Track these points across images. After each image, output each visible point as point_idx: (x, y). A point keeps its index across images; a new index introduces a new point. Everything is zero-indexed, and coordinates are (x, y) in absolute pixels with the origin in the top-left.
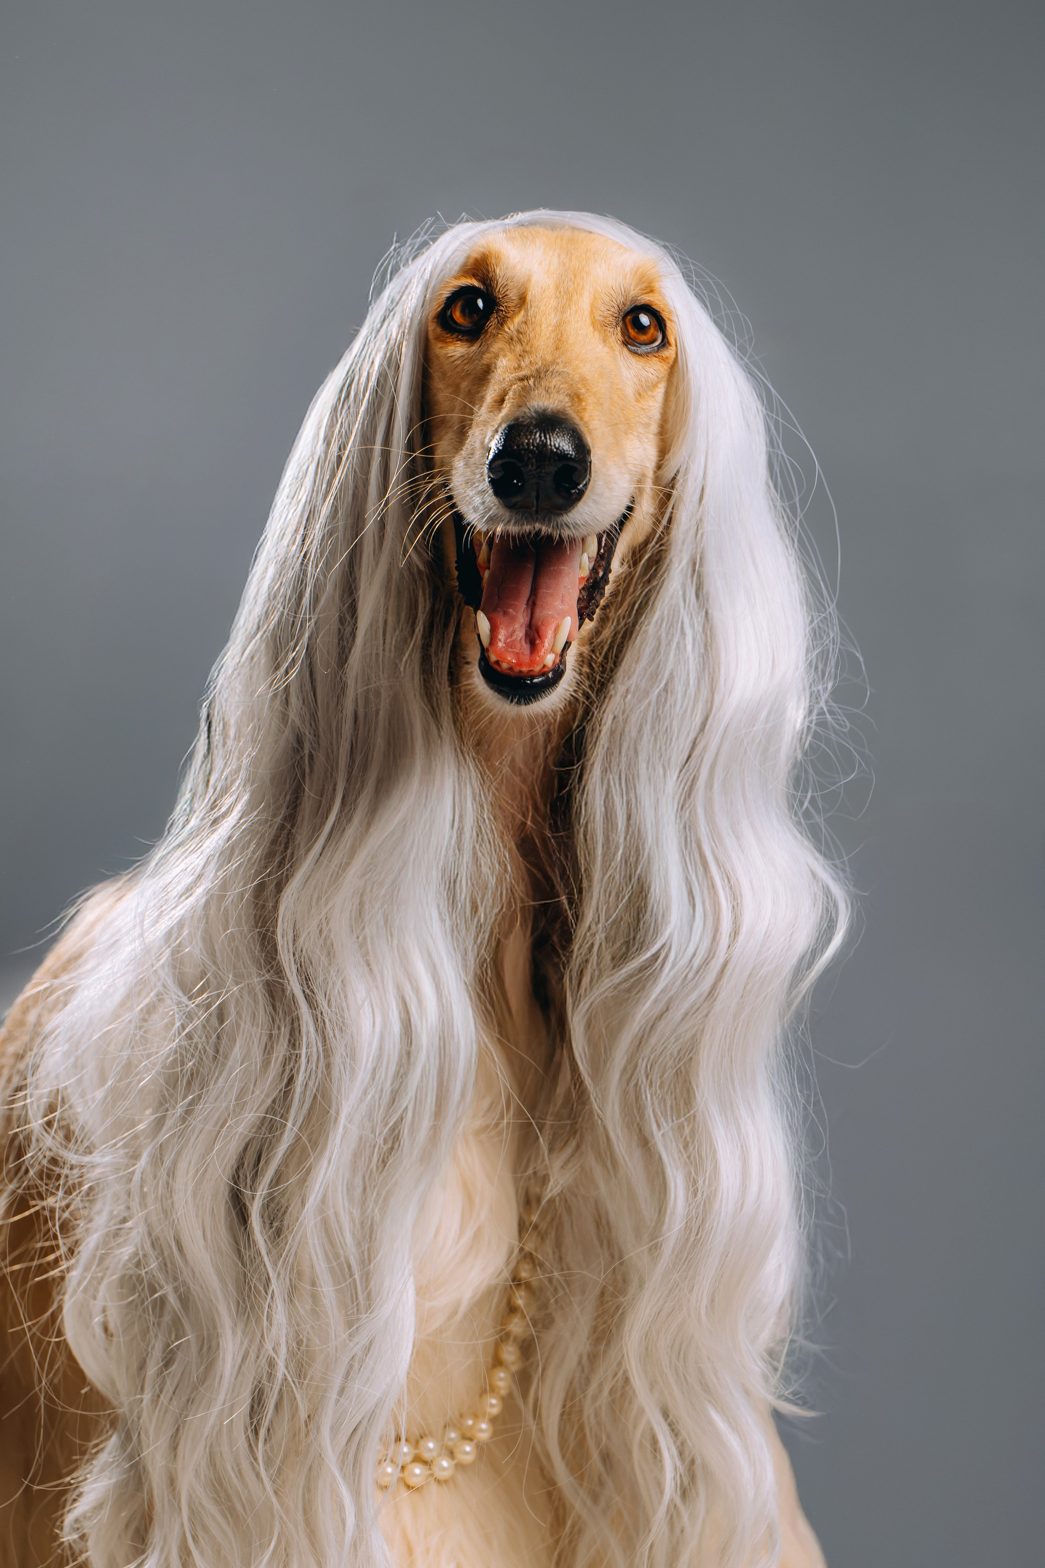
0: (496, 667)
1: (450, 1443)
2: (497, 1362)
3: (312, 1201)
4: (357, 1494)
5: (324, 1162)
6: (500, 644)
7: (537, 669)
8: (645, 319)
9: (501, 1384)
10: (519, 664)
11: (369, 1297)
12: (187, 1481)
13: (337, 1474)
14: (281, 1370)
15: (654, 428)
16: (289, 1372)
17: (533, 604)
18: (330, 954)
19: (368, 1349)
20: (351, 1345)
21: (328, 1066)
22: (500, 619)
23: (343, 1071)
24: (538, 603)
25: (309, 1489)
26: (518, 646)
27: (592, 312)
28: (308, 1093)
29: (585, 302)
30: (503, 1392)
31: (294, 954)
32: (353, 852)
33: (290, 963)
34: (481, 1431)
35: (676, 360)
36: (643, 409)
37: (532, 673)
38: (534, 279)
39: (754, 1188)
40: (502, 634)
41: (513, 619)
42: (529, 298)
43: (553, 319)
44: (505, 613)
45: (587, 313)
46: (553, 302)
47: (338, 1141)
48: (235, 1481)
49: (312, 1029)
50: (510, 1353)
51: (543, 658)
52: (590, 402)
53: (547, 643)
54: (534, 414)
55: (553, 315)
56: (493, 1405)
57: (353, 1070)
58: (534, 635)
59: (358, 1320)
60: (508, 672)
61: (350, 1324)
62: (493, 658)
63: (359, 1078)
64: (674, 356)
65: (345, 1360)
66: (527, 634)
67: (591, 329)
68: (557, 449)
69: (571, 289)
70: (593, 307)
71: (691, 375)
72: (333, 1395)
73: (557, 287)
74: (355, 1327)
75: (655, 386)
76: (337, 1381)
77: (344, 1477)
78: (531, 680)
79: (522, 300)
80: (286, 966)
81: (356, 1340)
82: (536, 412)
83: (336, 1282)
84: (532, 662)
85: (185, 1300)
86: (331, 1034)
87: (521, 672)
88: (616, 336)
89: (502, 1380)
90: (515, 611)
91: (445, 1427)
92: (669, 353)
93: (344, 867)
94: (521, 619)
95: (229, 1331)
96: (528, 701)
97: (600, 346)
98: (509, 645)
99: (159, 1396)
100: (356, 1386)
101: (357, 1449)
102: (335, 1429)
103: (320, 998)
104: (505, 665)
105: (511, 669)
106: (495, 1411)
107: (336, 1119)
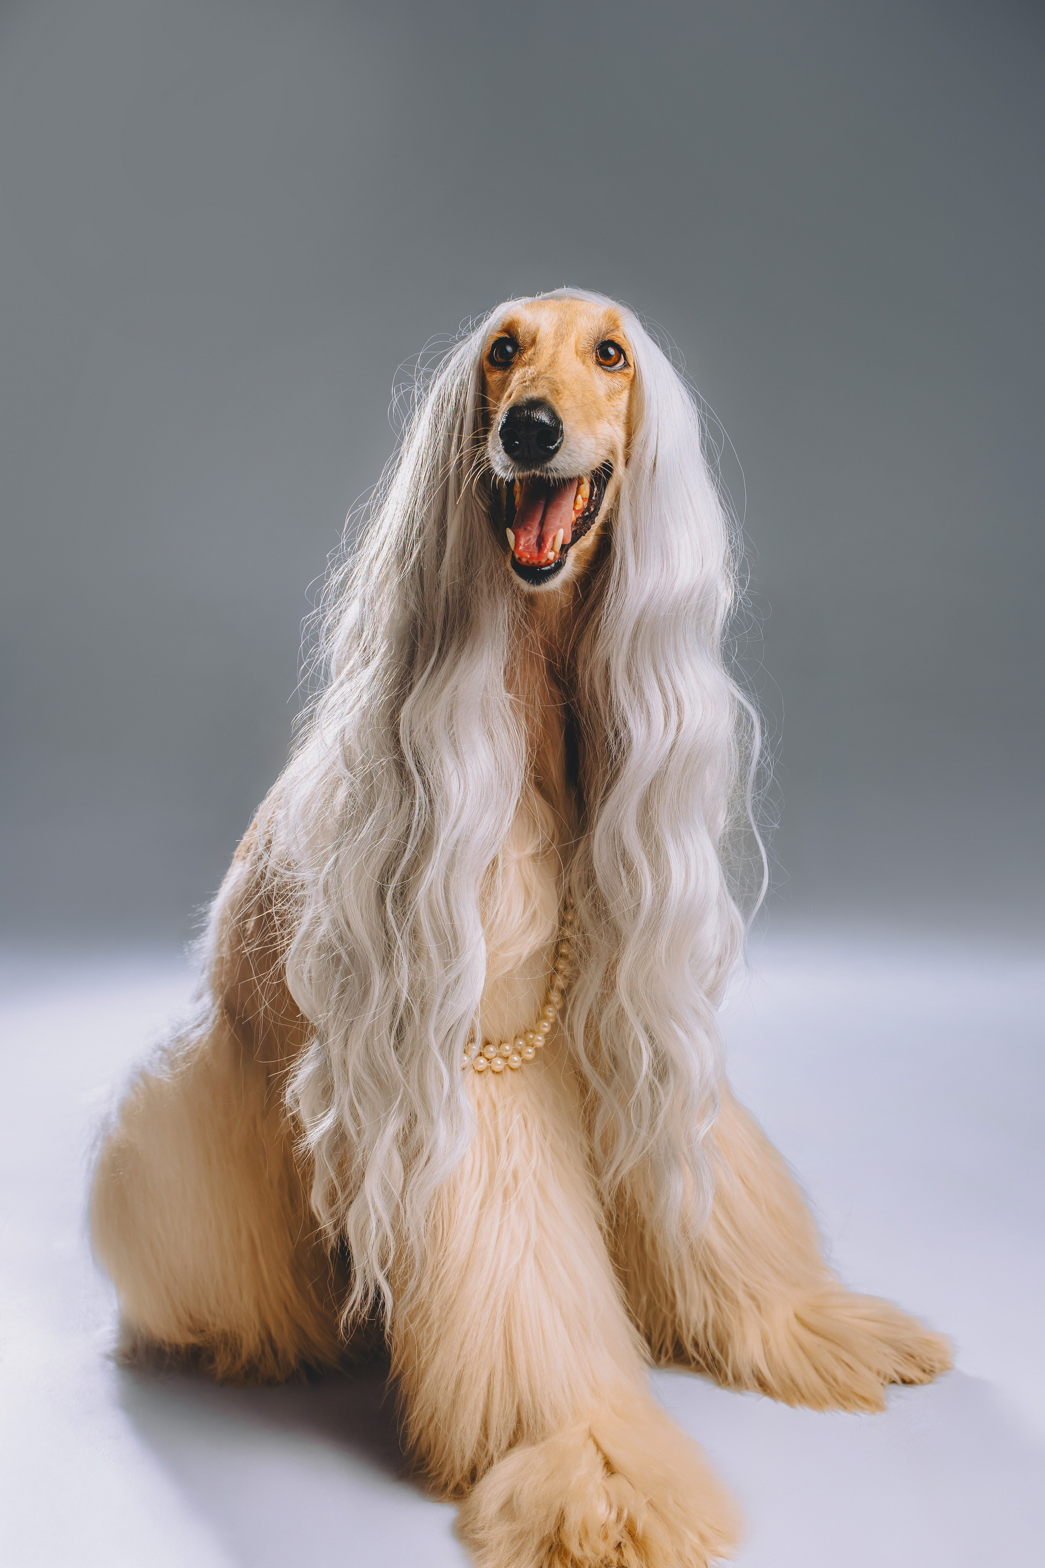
0: (518, 561)
1: (519, 1048)
2: (547, 1002)
3: (423, 890)
4: (451, 1069)
5: (430, 867)
6: (521, 548)
7: (543, 561)
8: (612, 351)
9: (550, 1014)
10: (531, 558)
11: (457, 950)
12: (353, 1061)
13: (439, 1057)
14: (404, 995)
15: (623, 418)
16: (409, 996)
17: (542, 524)
18: (432, 742)
19: (457, 981)
20: (446, 978)
21: (432, 812)
22: (521, 532)
23: (441, 813)
24: (546, 522)
25: (421, 1067)
26: (532, 548)
27: (576, 346)
28: (420, 828)
29: (572, 340)
30: (551, 1020)
31: (410, 744)
32: (445, 681)
33: (408, 750)
34: (538, 1040)
35: (634, 376)
36: (613, 406)
37: (540, 564)
38: (542, 329)
39: (692, 884)
40: (522, 541)
41: (530, 532)
42: (537, 340)
43: (551, 351)
44: (525, 529)
45: (573, 346)
46: (552, 342)
47: (438, 855)
48: (382, 1064)
49: (422, 790)
50: (555, 997)
51: (546, 555)
52: (566, 393)
53: (549, 545)
54: (526, 401)
55: (551, 348)
56: (546, 1027)
57: (447, 813)
58: (541, 541)
59: (451, 962)
60: (526, 564)
61: (445, 965)
62: (517, 556)
63: (451, 818)
64: (633, 373)
65: (443, 987)
66: (537, 541)
67: (575, 355)
68: (538, 419)
69: (564, 333)
70: (577, 343)
71: (644, 386)
72: (436, 1008)
73: (556, 333)
74: (449, 966)
75: (620, 392)
76: (439, 1000)
77: (443, 1059)
78: (540, 569)
79: (534, 342)
80: (405, 752)
81: (449, 975)
82: (527, 399)
83: (437, 942)
84: (539, 557)
85: (352, 955)
86: (434, 792)
87: (533, 564)
88: (591, 360)
89: (551, 1012)
90: (531, 528)
91: (516, 1038)
92: (631, 371)
93: (441, 690)
94: (535, 532)
95: (377, 974)
96: (539, 583)
97: (581, 365)
98: (527, 548)
99: (336, 1013)
100: (450, 1003)
101: (451, 1042)
102: (437, 1030)
103: (426, 769)
104: (524, 560)
105: (527, 562)
106: (546, 1030)
107: (437, 842)
